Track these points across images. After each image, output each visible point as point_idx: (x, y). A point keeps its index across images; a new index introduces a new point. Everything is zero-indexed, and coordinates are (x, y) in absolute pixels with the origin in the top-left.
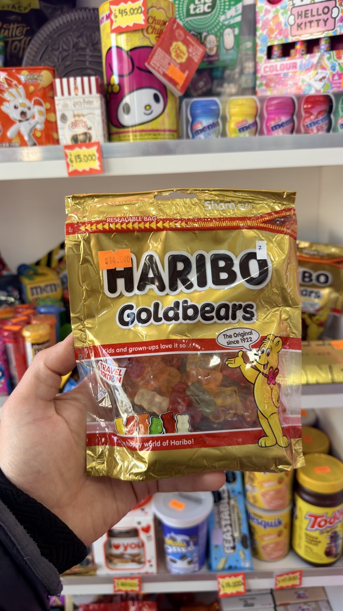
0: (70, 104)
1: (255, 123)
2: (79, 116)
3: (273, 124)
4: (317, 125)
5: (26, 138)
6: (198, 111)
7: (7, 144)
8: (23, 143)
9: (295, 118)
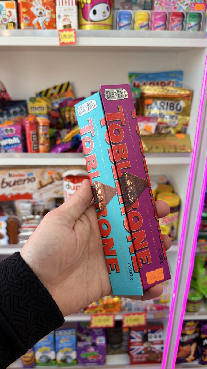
0: (63, 10)
1: (148, 24)
2: (66, 16)
3: (156, 25)
4: (177, 27)
5: (41, 25)
6: (122, 17)
7: (32, 28)
8: (40, 28)
9: (167, 23)
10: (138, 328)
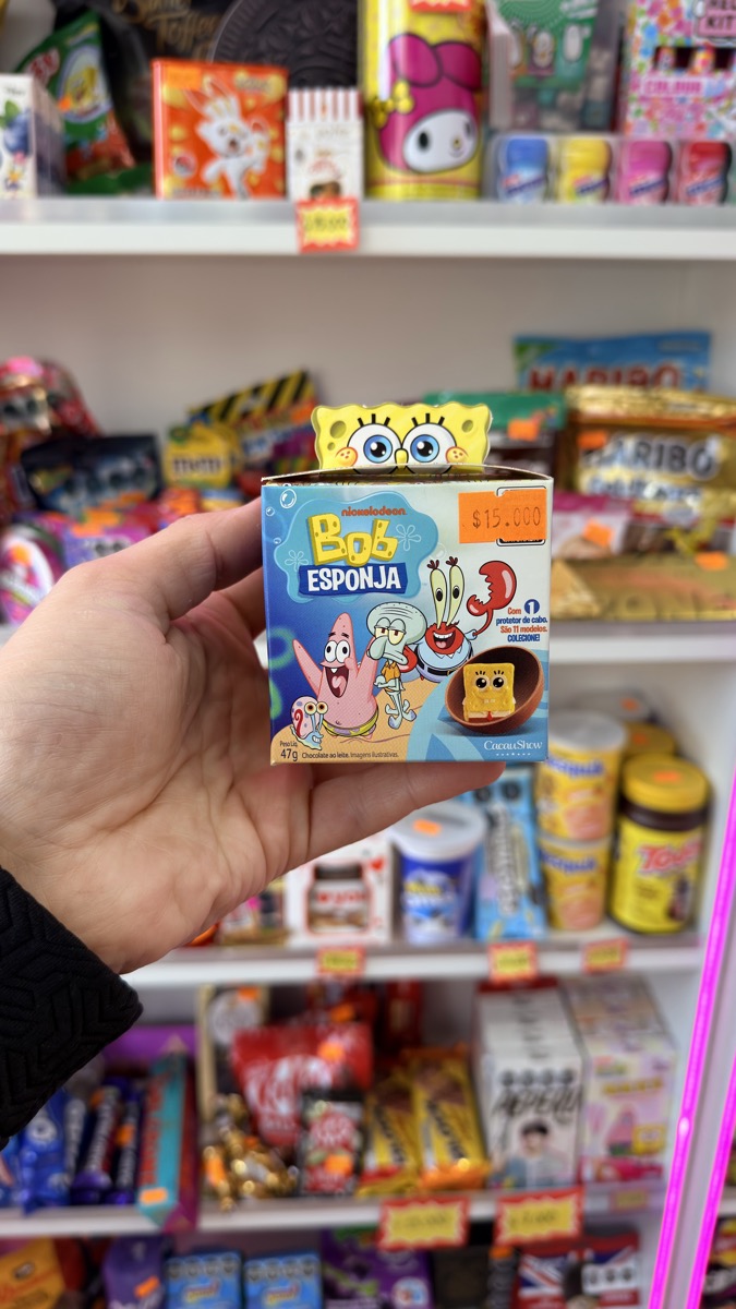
0: (313, 132)
1: (606, 182)
2: (324, 153)
3: (634, 185)
4: (703, 193)
5: (234, 183)
7: (202, 192)
9: (671, 177)
10: (549, 1249)
